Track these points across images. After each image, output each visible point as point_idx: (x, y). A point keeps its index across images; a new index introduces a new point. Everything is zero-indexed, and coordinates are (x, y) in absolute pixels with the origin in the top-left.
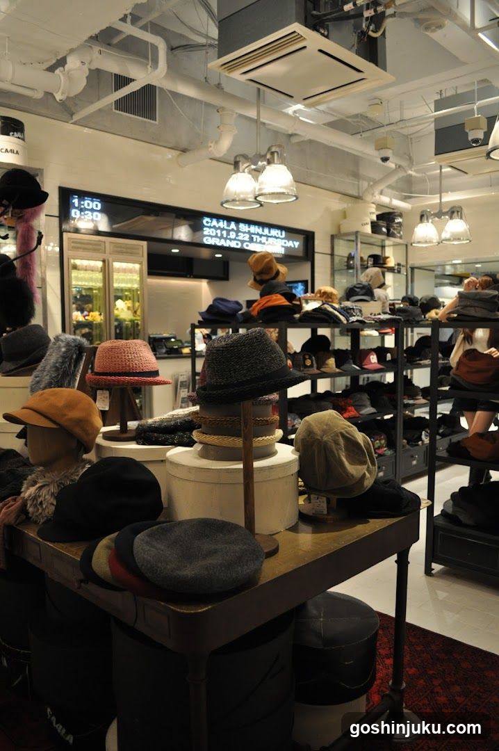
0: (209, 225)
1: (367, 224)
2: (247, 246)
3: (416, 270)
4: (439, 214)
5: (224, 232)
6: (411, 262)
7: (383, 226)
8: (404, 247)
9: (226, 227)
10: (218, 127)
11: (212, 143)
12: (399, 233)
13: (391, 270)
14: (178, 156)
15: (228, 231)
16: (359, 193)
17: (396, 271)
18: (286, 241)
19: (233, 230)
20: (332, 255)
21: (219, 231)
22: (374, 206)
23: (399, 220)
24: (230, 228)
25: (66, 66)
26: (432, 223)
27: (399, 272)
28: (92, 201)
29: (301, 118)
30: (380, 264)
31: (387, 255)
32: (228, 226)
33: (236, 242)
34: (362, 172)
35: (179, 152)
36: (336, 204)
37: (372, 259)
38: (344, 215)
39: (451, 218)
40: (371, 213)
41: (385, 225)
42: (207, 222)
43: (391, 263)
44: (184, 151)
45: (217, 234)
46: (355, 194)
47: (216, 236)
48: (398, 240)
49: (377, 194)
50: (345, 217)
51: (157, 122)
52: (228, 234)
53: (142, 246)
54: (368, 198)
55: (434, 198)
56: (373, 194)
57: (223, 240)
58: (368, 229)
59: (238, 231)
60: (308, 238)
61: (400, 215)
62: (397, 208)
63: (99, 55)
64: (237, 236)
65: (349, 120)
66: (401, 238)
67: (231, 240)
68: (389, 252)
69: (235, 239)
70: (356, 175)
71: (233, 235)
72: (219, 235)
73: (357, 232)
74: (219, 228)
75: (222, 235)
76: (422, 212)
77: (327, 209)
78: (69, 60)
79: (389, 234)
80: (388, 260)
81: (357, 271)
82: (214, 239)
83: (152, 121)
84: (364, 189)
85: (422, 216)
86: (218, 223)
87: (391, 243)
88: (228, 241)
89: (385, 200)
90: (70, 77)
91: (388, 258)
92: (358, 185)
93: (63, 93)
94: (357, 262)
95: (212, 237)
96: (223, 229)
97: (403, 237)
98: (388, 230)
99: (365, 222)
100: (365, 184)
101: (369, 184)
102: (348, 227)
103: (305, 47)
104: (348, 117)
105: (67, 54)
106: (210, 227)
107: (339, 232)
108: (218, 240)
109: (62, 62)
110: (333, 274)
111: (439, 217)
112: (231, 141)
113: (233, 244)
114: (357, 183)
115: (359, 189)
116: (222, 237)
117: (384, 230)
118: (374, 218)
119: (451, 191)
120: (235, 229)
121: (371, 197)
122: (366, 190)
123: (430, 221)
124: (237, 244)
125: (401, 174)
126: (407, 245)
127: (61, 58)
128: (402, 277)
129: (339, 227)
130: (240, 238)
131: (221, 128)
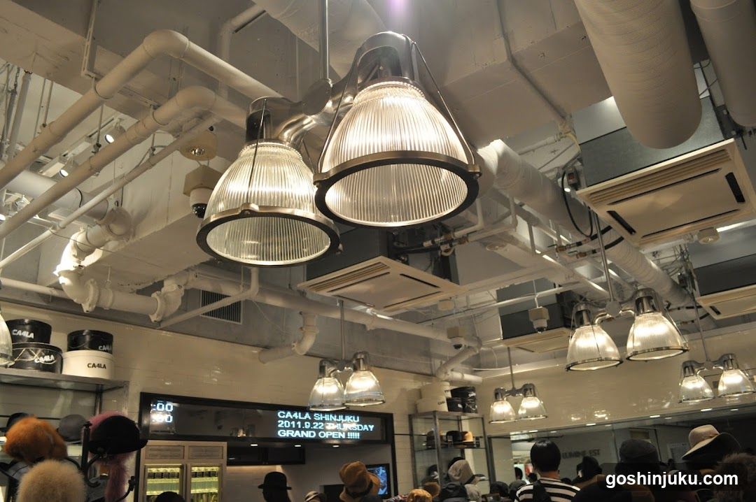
0: (284, 417)
1: (443, 402)
2: (322, 435)
3: (493, 440)
4: (514, 392)
5: (299, 423)
6: (488, 434)
7: (459, 403)
8: (481, 420)
9: (300, 418)
10: (301, 328)
11: (295, 342)
12: (474, 407)
13: (470, 445)
14: (260, 353)
15: (303, 422)
16: (432, 372)
17: (475, 446)
18: (361, 426)
19: (307, 420)
20: (411, 435)
21: (293, 423)
22: (448, 384)
23: (473, 394)
24: (305, 418)
25: (163, 290)
26: (507, 400)
27: (478, 446)
28: (165, 404)
29: (379, 316)
30: (459, 441)
31: (464, 430)
32: (303, 416)
33: (310, 432)
34: (433, 350)
35: (261, 349)
36: (412, 384)
37: (451, 437)
38: (420, 393)
39: (525, 396)
40: (445, 391)
41: (460, 401)
42: (282, 414)
43: (470, 438)
44: (267, 347)
45: (291, 425)
46: (429, 372)
47: (291, 428)
48: (474, 415)
49: (449, 373)
50: (421, 397)
51: (241, 323)
52: (303, 425)
53: (223, 447)
54: (443, 376)
55: (505, 371)
56: (446, 373)
57: (297, 432)
58: (445, 408)
59: (312, 421)
60: (385, 420)
61: (473, 390)
62: (469, 382)
63: (194, 278)
64: (312, 425)
65: (420, 311)
66: (476, 412)
67: (306, 430)
68: (466, 426)
69: (310, 429)
70: (428, 355)
71: (307, 425)
72: (294, 426)
73: (435, 412)
74: (294, 419)
75: (297, 426)
76: (496, 390)
77: (403, 390)
78: (166, 283)
79: (465, 410)
80: (467, 435)
81: (438, 451)
82: (288, 431)
83: (236, 323)
84: (437, 368)
85: (496, 394)
86: (292, 414)
87: (466, 417)
88: (303, 432)
89: (457, 375)
90: (165, 299)
91: (466, 432)
92: (431, 364)
93: (158, 315)
94: (438, 442)
95: (286, 429)
96: (298, 420)
97: (478, 411)
98: (464, 405)
99: (441, 401)
100: (437, 363)
101: (441, 363)
102: (424, 406)
103: (389, 273)
104: (418, 309)
105: (165, 279)
106: (284, 419)
107: (417, 411)
108: (293, 432)
109: (158, 286)
110: (413, 456)
111: (514, 395)
112: (313, 341)
113: (308, 435)
114: (429, 362)
115: (431, 367)
116: (296, 428)
117: (460, 406)
118: (449, 395)
119: (519, 364)
120: (310, 418)
121: (444, 375)
122: (439, 368)
123: (505, 399)
124: (312, 434)
125: (472, 354)
126: (483, 419)
127: (159, 282)
128: (482, 452)
129: (416, 406)
130: (315, 427)
131: (304, 329)
